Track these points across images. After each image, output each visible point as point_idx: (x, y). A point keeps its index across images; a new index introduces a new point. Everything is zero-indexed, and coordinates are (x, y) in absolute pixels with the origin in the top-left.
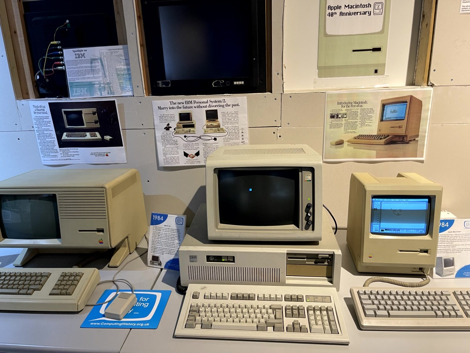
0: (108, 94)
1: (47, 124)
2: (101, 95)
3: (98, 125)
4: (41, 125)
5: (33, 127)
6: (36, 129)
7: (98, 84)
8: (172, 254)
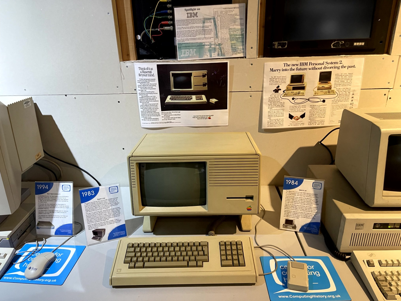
0: (218, 56)
1: (152, 87)
2: (211, 56)
3: (206, 88)
4: (145, 88)
5: (135, 90)
6: (138, 92)
7: (208, 45)
8: (309, 218)
